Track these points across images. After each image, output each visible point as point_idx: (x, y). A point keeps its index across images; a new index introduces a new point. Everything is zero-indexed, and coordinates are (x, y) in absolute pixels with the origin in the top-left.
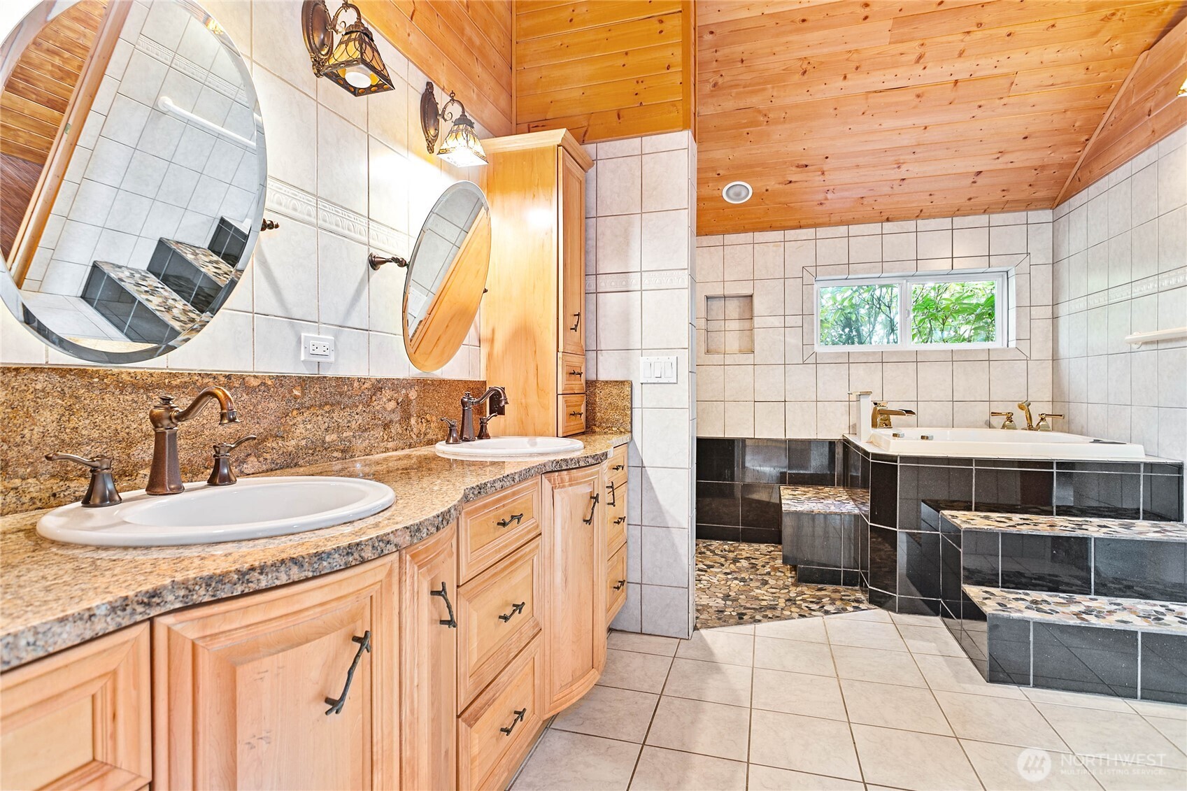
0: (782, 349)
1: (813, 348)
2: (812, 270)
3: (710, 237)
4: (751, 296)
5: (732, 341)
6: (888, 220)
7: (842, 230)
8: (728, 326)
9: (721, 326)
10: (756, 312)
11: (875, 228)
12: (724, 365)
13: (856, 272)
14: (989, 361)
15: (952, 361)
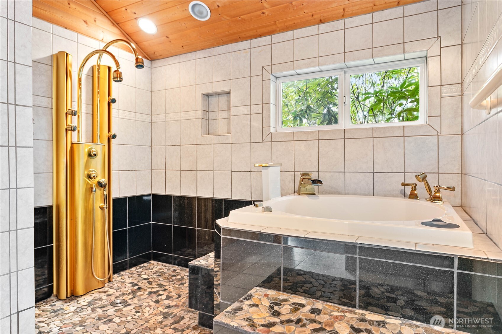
0: (249, 131)
1: (269, 130)
2: (268, 68)
3: (205, 50)
4: (229, 93)
5: (223, 127)
6: (321, 22)
7: (290, 34)
8: (221, 116)
9: (216, 116)
10: (233, 104)
11: (312, 30)
12: (213, 144)
13: (299, 68)
14: (404, 136)
15: (373, 138)
